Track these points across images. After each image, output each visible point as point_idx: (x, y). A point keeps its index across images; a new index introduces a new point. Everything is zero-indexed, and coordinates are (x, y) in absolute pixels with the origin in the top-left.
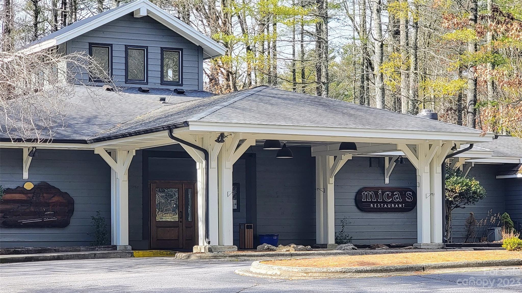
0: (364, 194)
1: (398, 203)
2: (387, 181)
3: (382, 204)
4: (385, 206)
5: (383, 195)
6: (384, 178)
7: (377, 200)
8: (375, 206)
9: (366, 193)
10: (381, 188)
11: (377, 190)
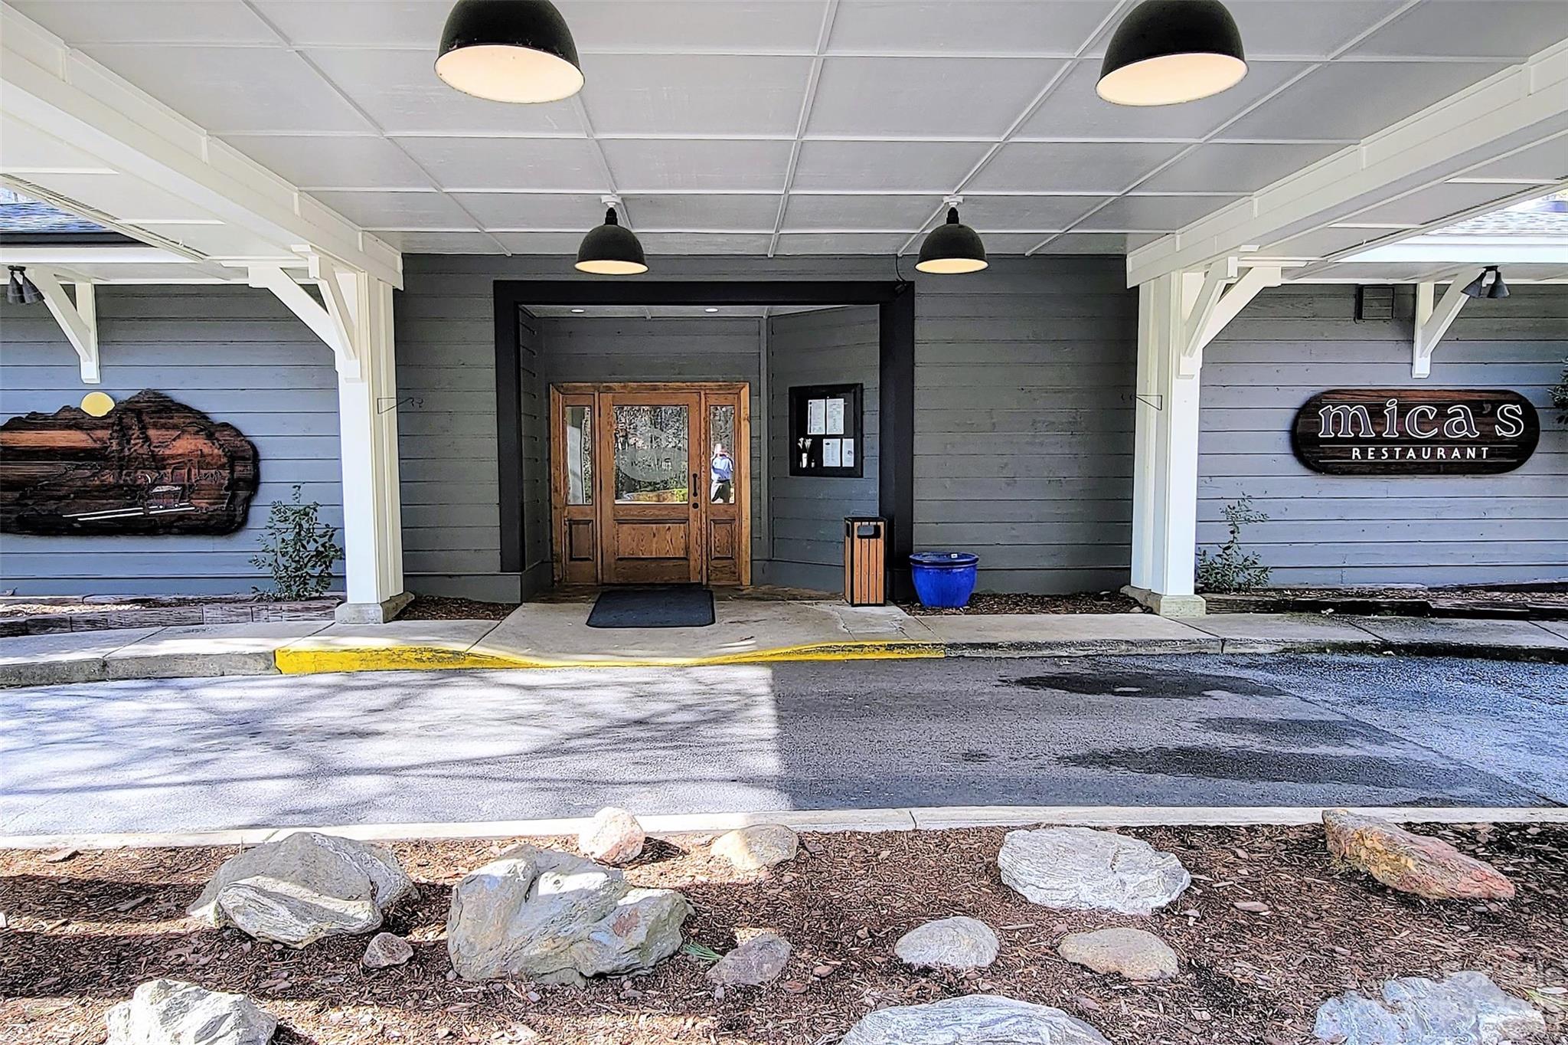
0: (1327, 413)
1: (1465, 442)
2: (1422, 366)
3: (1398, 450)
4: (1411, 453)
5: (1402, 414)
6: (1409, 357)
7: (1379, 434)
8: (1370, 453)
9: (1334, 411)
10: (1396, 394)
11: (1380, 401)
